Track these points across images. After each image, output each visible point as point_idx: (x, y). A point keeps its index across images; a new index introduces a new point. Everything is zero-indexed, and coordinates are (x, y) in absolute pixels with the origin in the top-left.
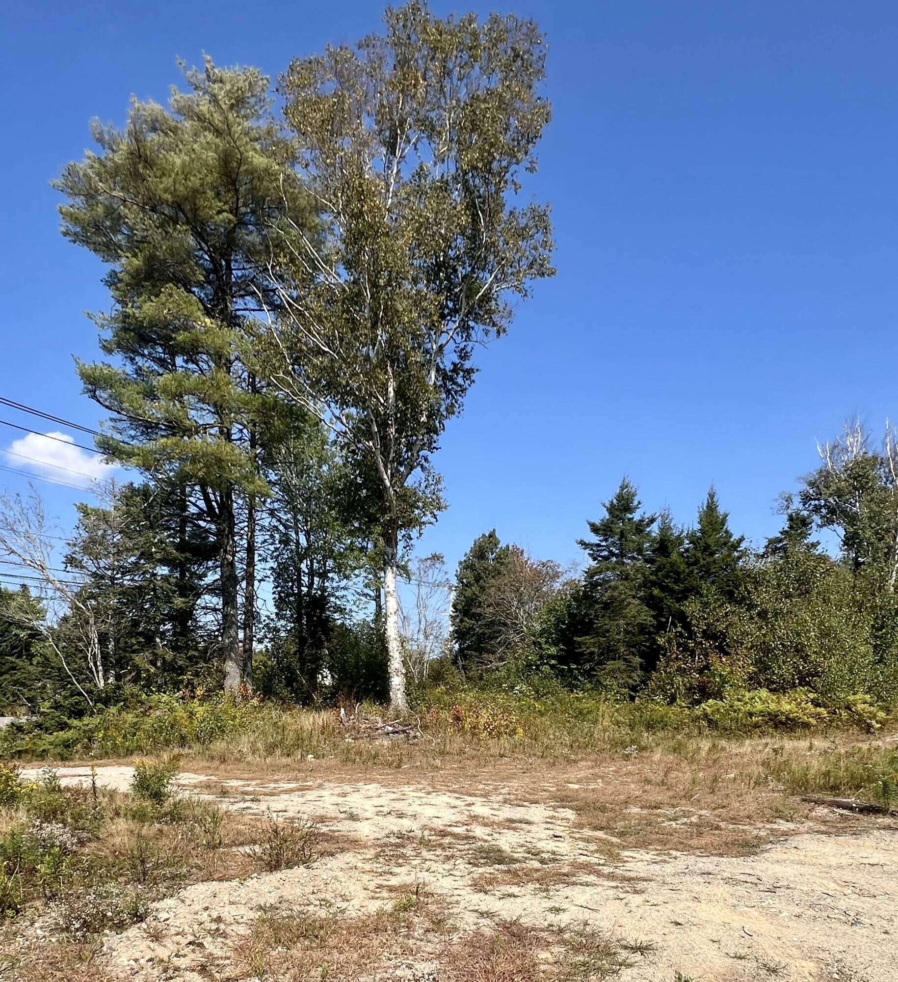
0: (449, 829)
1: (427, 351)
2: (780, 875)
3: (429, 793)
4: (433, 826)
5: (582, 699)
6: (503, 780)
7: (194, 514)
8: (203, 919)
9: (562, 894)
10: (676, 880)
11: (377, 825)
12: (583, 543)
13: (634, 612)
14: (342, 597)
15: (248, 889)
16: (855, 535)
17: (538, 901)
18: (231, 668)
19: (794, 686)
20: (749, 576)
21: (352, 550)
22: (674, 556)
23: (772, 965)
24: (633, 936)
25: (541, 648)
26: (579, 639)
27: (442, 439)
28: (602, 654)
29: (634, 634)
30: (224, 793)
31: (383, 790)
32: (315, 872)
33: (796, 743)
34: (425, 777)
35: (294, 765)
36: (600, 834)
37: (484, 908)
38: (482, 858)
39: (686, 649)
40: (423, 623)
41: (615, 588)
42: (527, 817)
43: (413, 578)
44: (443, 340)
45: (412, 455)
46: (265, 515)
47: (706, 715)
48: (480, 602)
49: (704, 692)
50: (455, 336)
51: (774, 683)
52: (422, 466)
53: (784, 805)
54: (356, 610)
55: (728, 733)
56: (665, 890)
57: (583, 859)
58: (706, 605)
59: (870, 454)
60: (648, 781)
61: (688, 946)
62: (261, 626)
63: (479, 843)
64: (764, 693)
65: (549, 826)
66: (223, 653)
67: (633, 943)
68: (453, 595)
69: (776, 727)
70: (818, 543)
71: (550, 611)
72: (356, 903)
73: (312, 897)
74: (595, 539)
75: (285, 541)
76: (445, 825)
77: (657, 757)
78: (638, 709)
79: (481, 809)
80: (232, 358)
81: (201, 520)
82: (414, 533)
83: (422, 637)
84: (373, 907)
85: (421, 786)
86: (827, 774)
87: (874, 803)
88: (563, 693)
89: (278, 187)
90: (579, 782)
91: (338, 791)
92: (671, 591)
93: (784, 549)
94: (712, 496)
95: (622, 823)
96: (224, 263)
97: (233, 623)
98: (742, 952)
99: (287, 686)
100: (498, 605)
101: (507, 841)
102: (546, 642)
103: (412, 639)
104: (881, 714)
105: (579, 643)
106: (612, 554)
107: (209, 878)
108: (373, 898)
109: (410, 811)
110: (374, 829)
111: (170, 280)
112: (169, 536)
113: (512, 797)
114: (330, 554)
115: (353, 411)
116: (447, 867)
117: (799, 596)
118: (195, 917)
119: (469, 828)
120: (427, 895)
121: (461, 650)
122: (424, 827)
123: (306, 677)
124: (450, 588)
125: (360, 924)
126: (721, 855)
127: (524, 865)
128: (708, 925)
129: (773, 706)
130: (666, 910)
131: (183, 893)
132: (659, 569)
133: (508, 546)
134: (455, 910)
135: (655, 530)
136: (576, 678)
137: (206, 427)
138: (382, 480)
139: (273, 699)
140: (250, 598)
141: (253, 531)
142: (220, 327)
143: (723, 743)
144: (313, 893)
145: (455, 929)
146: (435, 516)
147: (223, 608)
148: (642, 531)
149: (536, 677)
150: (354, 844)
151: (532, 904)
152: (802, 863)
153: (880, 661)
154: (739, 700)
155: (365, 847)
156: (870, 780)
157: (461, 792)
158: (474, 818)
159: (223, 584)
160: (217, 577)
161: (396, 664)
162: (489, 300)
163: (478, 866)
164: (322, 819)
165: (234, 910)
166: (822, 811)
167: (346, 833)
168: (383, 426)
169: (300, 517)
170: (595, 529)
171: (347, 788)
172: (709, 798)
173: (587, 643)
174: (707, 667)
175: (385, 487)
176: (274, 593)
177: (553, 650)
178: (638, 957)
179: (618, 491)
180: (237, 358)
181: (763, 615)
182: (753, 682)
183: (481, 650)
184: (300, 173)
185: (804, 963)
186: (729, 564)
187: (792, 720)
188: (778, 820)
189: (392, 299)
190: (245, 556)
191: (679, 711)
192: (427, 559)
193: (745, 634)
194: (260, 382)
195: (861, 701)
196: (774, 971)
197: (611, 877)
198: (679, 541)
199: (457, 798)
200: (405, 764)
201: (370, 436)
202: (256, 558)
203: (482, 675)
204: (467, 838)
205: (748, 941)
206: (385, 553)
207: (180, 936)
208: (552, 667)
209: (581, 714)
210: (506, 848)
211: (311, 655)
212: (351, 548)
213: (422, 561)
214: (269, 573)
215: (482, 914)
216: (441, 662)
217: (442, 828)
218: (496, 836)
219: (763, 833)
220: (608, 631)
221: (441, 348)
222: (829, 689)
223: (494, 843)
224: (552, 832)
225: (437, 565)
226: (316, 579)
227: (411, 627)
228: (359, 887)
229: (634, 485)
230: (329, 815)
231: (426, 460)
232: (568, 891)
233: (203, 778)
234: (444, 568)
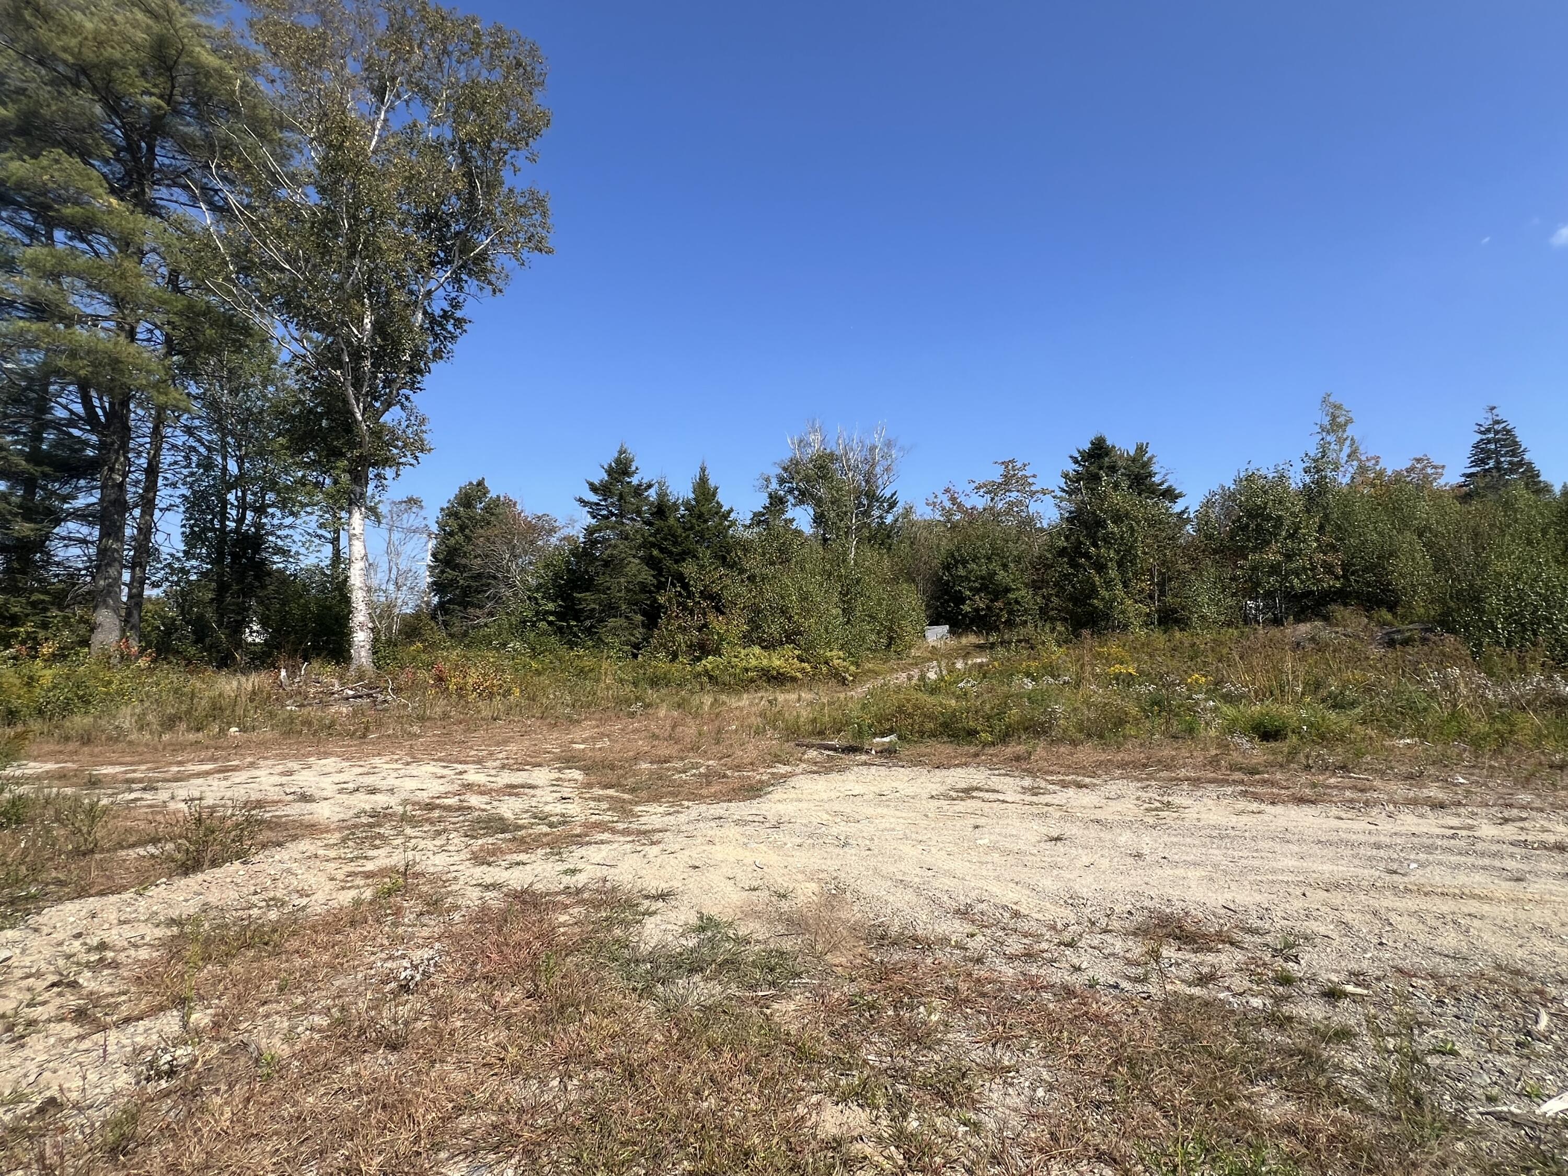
0: (438, 801)
1: (411, 292)
2: (782, 813)
3: (408, 764)
4: (416, 799)
5: (583, 656)
6: (498, 744)
7: (61, 419)
8: (73, 951)
9: (576, 856)
10: (691, 827)
11: (341, 805)
12: (581, 501)
13: (634, 571)
14: (286, 537)
15: (150, 900)
16: (822, 515)
17: (550, 865)
18: (106, 618)
19: (781, 644)
20: (739, 543)
21: (304, 485)
22: (671, 521)
23: (782, 891)
24: (654, 884)
25: (537, 604)
26: (579, 596)
27: (426, 381)
28: (603, 611)
29: (635, 593)
30: (94, 783)
31: (346, 764)
32: (256, 868)
33: (787, 696)
34: (400, 746)
35: (206, 742)
36: (611, 792)
37: (489, 880)
38: (481, 829)
39: (685, 608)
40: (394, 571)
41: (615, 546)
42: (530, 782)
43: (384, 521)
44: (432, 285)
45: (391, 392)
46: (178, 432)
47: (706, 671)
48: (465, 553)
49: (703, 649)
50: (445, 285)
51: (765, 641)
52: (402, 405)
53: (781, 750)
54: (305, 552)
55: (727, 688)
56: (681, 838)
57: (594, 818)
58: (702, 567)
59: (828, 451)
60: (655, 737)
61: (707, 887)
62: (159, 566)
63: (477, 813)
64: (757, 650)
65: (555, 788)
66: (93, 599)
67: (654, 892)
68: (432, 544)
69: (769, 681)
70: (794, 520)
71: (547, 566)
72: (320, 897)
73: (254, 899)
74: (594, 498)
75: (207, 465)
76: (433, 798)
77: (662, 713)
78: (642, 666)
79: (474, 776)
80: (146, 248)
81: (75, 427)
82: (389, 472)
83: (392, 587)
84: (346, 898)
85: (396, 757)
86: (814, 720)
87: (852, 743)
88: (563, 651)
89: (234, 91)
90: (584, 741)
91: (280, 768)
92: (670, 553)
93: (766, 522)
94: (703, 470)
95: (632, 779)
96: (143, 144)
97: (115, 560)
98: (755, 884)
99: (196, 642)
100: (487, 556)
101: (508, 808)
102: (543, 598)
103: (380, 590)
104: (852, 668)
105: (579, 599)
106: (613, 514)
107: (82, 893)
108: (343, 888)
109: (384, 785)
110: (337, 810)
111: (56, 144)
112: (16, 442)
113: (512, 761)
114: (273, 485)
115: (315, 335)
116: (438, 842)
117: (781, 563)
118: (60, 949)
119: (462, 798)
120: (416, 875)
121: (441, 605)
122: (405, 803)
123: (227, 631)
124: (429, 535)
125: (330, 919)
126: (730, 801)
127: (530, 831)
128: (723, 865)
129: (765, 662)
130: (683, 856)
131: (33, 920)
132: (658, 531)
133: (498, 497)
134: (454, 887)
135: (652, 494)
136: (576, 636)
137: (96, 318)
138: (353, 414)
139: (172, 658)
140: (146, 530)
141: (158, 449)
142: (132, 213)
143: (724, 697)
144: (256, 893)
145: (457, 908)
146: (416, 458)
147: (100, 540)
148: (640, 495)
149: (533, 635)
150: (312, 829)
151: (544, 870)
152: (800, 801)
153: (848, 622)
154: (736, 657)
155: (327, 832)
156: (847, 724)
157: (448, 761)
158: (469, 787)
159: (104, 509)
160: (93, 500)
161: (360, 616)
162: (485, 260)
163: (476, 838)
164: (260, 804)
165: (128, 932)
166: (812, 754)
167: (296, 818)
168: (357, 356)
169: (229, 439)
170: (594, 488)
171: (293, 765)
172: (715, 749)
173: (588, 600)
174: (705, 625)
175: (356, 420)
176: (184, 526)
177: (551, 606)
178: (660, 904)
179: (616, 455)
180: (154, 250)
181: (752, 578)
182: (748, 640)
183: (465, 605)
184: (262, 85)
185: (807, 885)
186: (721, 532)
187: (782, 674)
188: (778, 765)
189: (374, 235)
190: (143, 477)
191: (682, 667)
192: (401, 503)
193: (738, 595)
194: (185, 281)
195: (836, 656)
196: (784, 896)
197: (626, 832)
198: (675, 507)
199: (445, 767)
200: (373, 733)
201: (339, 365)
202: (160, 482)
203: (467, 631)
204: (460, 809)
205: (760, 873)
206: (352, 492)
207: (32, 980)
208: (550, 623)
209: (582, 673)
210: (508, 815)
211: (233, 604)
212: (302, 482)
213: (394, 503)
214: (178, 501)
215: (487, 887)
216: (417, 616)
217: (428, 801)
218: (495, 804)
219: (765, 778)
220: (609, 589)
221: (429, 293)
222: (810, 646)
223: (494, 811)
224: (559, 795)
225: (414, 510)
226: (249, 515)
227: (379, 575)
228: (323, 878)
229: (632, 451)
230: (269, 799)
231: (407, 398)
232: (583, 851)
233: (50, 766)
234: (423, 513)
